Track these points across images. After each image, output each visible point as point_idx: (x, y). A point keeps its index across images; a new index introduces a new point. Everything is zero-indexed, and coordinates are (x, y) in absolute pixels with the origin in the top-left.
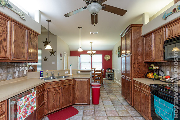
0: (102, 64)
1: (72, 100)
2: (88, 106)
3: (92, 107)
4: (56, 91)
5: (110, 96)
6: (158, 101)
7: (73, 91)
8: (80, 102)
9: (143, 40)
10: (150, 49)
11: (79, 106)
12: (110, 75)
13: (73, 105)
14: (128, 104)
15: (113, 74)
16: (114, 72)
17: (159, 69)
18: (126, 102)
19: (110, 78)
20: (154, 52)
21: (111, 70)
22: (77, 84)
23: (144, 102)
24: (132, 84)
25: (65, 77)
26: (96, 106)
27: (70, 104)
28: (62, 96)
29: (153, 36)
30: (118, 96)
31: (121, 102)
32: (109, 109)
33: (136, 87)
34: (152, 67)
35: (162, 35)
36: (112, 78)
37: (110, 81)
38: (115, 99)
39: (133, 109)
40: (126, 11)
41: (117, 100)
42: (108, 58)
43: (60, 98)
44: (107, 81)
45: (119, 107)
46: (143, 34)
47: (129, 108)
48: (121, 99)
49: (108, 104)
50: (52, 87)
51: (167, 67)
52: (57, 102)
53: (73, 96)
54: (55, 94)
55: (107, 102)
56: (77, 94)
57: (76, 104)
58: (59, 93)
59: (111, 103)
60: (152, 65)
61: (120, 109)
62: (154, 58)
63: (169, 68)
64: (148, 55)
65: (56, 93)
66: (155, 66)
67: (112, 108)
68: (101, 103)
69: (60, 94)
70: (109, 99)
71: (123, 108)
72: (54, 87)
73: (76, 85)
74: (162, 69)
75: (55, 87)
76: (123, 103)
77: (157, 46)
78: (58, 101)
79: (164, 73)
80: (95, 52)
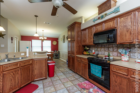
0: (51, 48)
1: (31, 78)
2: (46, 80)
3: (49, 79)
4: (14, 73)
5: (60, 69)
6: (93, 66)
7: (32, 69)
8: (39, 78)
9: (81, 32)
10: (85, 38)
11: (37, 82)
12: (57, 55)
13: (32, 82)
14: (73, 72)
15: (59, 54)
16: (59, 53)
17: (89, 49)
18: (71, 71)
19: (57, 57)
20: (88, 40)
21: (57, 52)
22: (36, 63)
23: (84, 68)
24: (76, 59)
25: (22, 58)
26: (52, 78)
27: (30, 82)
28: (21, 76)
29: (87, 30)
30: (65, 69)
31: (69, 72)
32: (62, 78)
33: (78, 60)
34: (86, 48)
35: (92, 31)
36: (58, 57)
37: (57, 60)
38: (64, 71)
39: (76, 74)
40: (77, 12)
41: (65, 71)
42: (55, 43)
43: (19, 78)
44: (55, 59)
45: (68, 75)
46: (82, 29)
47: (74, 74)
48: (68, 70)
49: (60, 75)
50: (9, 68)
51: (93, 48)
52: (15, 82)
53: (32, 74)
54: (13, 76)
55: (59, 74)
56: (36, 72)
57: (35, 80)
58: (17, 73)
59: (62, 74)
60: (86, 47)
61: (69, 76)
62: (88, 43)
63: (94, 48)
64: (84, 41)
65: (14, 74)
66: (87, 47)
67: (64, 77)
68: (55, 75)
69: (19, 75)
70: (60, 72)
71: (71, 75)
72: (11, 69)
73: (34, 64)
74: (91, 49)
75: (14, 68)
76: (70, 72)
77: (90, 36)
78: (17, 82)
79: (92, 51)
80: (46, 38)
